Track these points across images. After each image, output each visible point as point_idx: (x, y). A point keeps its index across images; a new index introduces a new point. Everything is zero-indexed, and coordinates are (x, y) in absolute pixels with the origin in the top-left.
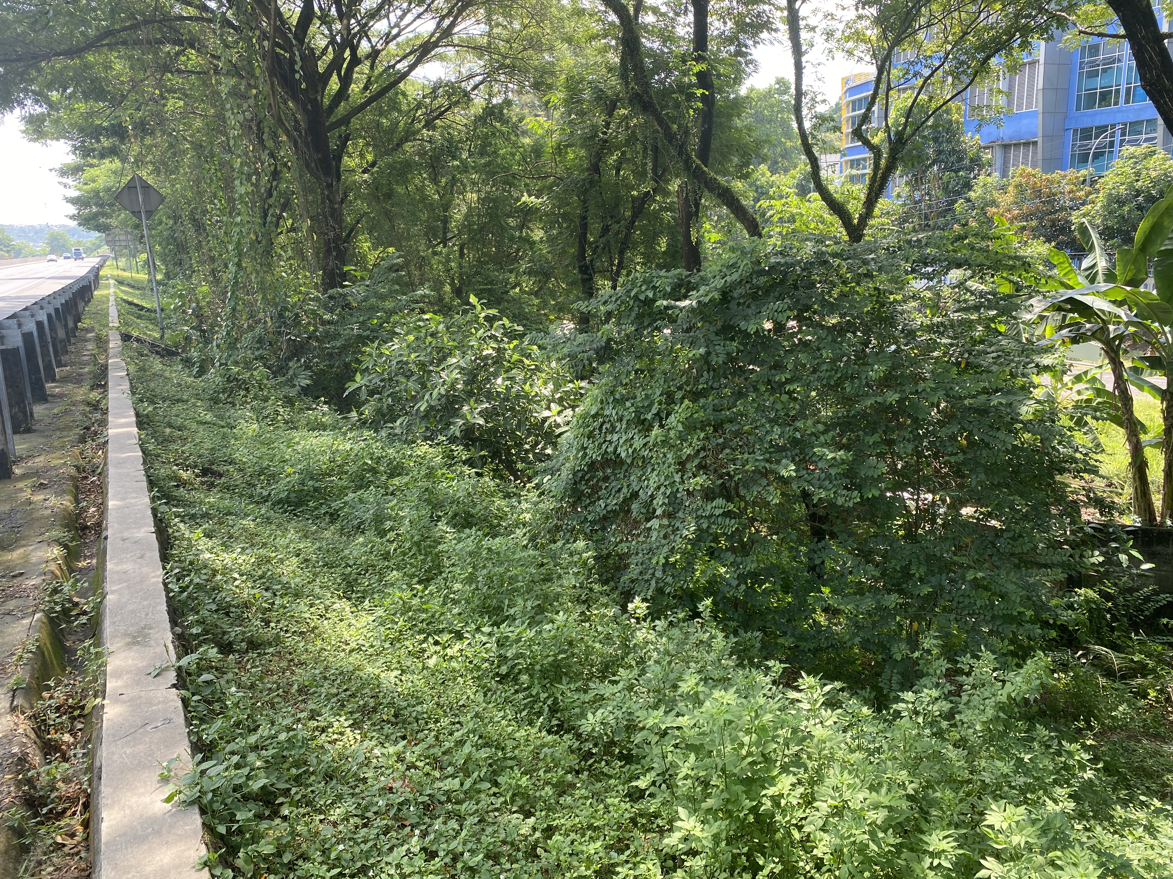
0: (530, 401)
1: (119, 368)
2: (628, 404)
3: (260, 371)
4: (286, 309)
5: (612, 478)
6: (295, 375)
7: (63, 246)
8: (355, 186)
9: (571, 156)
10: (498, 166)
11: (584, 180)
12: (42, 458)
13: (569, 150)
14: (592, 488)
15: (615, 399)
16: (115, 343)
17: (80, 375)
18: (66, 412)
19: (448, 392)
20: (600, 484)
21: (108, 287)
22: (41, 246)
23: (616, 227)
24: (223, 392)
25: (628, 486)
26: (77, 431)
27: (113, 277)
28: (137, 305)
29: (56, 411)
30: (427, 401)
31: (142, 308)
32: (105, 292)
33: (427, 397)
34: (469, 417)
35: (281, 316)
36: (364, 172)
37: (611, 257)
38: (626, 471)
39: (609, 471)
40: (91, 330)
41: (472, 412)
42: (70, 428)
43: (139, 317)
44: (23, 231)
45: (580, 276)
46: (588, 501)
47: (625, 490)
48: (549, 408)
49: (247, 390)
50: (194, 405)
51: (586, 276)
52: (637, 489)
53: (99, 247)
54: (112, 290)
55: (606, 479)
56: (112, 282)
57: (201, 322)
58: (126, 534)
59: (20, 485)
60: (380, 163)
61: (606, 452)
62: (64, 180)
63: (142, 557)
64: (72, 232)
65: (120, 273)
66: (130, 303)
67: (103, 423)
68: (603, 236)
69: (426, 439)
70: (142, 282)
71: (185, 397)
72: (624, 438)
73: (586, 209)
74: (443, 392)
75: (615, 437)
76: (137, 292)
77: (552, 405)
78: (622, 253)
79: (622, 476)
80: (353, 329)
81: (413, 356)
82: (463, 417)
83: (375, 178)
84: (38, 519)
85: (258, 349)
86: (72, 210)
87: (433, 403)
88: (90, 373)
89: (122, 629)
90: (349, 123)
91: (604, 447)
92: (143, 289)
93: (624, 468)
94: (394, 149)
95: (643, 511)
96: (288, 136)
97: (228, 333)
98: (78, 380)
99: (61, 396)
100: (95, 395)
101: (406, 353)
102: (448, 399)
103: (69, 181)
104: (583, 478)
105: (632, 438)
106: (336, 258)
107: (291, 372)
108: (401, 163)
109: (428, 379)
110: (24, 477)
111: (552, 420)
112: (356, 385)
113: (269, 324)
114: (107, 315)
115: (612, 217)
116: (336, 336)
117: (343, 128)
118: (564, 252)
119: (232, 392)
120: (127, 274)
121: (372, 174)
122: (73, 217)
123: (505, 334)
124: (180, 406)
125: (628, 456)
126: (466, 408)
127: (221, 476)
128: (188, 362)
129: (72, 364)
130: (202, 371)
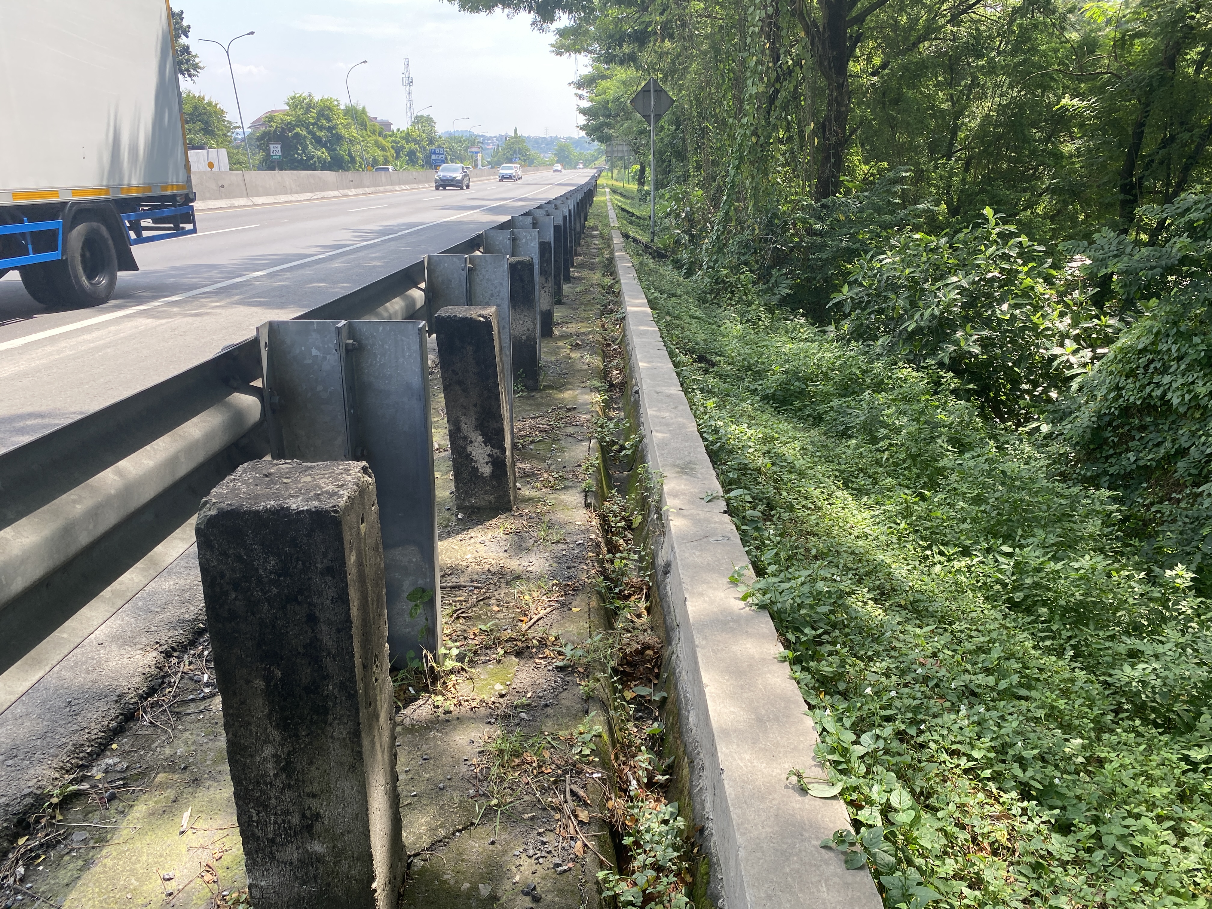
0: (1038, 335)
1: (624, 260)
2: (1196, 340)
3: (746, 276)
4: (775, 216)
5: (1152, 428)
6: (776, 284)
7: (567, 157)
8: (861, 91)
9: (1137, 48)
10: (1034, 65)
11: (1151, 77)
12: (573, 325)
13: (1137, 41)
14: (1121, 436)
15: (1178, 331)
16: (617, 240)
17: (593, 264)
18: (587, 292)
19: (942, 313)
20: (1133, 433)
21: (604, 194)
22: (549, 156)
23: (1186, 136)
24: (711, 293)
25: (1174, 441)
26: (599, 306)
27: (608, 186)
28: (628, 212)
29: (578, 290)
30: (916, 321)
31: (633, 215)
32: (602, 199)
33: (917, 316)
34: (962, 344)
35: (770, 223)
36: (873, 74)
37: (1169, 175)
38: (1173, 422)
39: (1148, 419)
40: (595, 228)
41: (967, 340)
42: (592, 305)
43: (631, 223)
44: (537, 142)
45: (1121, 197)
46: (1111, 451)
47: (1168, 444)
48: (1062, 345)
49: (732, 292)
50: (687, 301)
51: (1128, 197)
52: (1186, 445)
53: (596, 159)
54: (608, 197)
55: (1143, 428)
56: (607, 190)
57: (692, 226)
58: (658, 389)
59: (560, 344)
60: (893, 64)
61: (1150, 395)
62: (580, 92)
63: (676, 408)
64: (577, 143)
65: (614, 183)
66: (623, 210)
67: (619, 303)
68: (1164, 147)
69: (909, 362)
70: (632, 192)
71: (679, 292)
72: (1180, 381)
73: (1146, 113)
74: (937, 312)
75: (1166, 379)
76: (629, 201)
77: (1067, 341)
78: (1187, 169)
79: (1166, 428)
80: (842, 241)
81: (907, 271)
82: (957, 343)
83: (885, 81)
84: (579, 371)
85: (744, 254)
86: (582, 120)
87: (922, 324)
88: (600, 263)
89: (670, 460)
90: (864, 21)
91: (1148, 389)
92: (632, 198)
93: (1171, 419)
94: (910, 49)
95: (1193, 471)
96: (807, 33)
97: (718, 238)
98: (592, 267)
99: (580, 279)
100: (608, 281)
101: (900, 267)
102: (940, 322)
103: (584, 92)
104: (1109, 424)
105: (1193, 383)
106: (833, 165)
107: (773, 280)
108: (917, 63)
109: (920, 299)
110: (563, 337)
111: (1064, 358)
112: (843, 297)
113: (757, 232)
114: (607, 217)
115: (1182, 124)
116: (823, 247)
117: (856, 28)
118: (1103, 166)
119: (718, 294)
120: (620, 184)
121: (882, 77)
122: (583, 128)
123: (1020, 255)
124: (674, 300)
125: (1180, 404)
126: (959, 334)
127: (713, 365)
128: (678, 264)
129: (585, 255)
130: (689, 274)
